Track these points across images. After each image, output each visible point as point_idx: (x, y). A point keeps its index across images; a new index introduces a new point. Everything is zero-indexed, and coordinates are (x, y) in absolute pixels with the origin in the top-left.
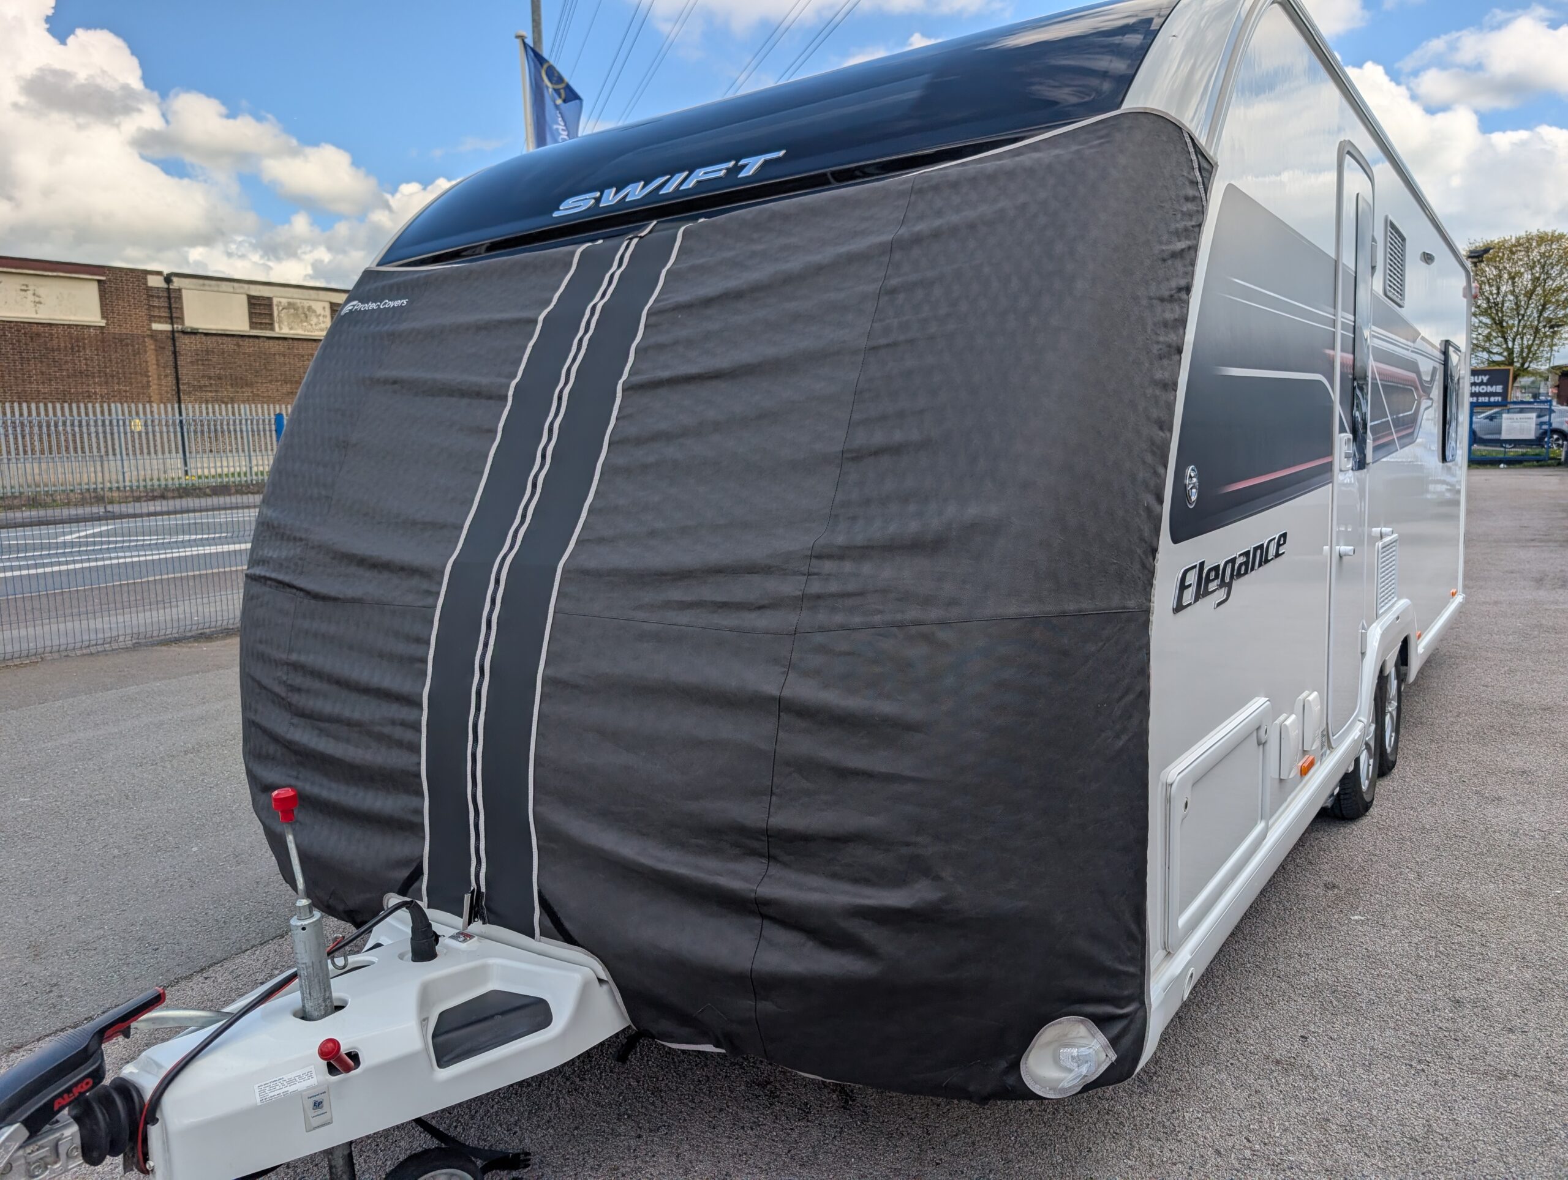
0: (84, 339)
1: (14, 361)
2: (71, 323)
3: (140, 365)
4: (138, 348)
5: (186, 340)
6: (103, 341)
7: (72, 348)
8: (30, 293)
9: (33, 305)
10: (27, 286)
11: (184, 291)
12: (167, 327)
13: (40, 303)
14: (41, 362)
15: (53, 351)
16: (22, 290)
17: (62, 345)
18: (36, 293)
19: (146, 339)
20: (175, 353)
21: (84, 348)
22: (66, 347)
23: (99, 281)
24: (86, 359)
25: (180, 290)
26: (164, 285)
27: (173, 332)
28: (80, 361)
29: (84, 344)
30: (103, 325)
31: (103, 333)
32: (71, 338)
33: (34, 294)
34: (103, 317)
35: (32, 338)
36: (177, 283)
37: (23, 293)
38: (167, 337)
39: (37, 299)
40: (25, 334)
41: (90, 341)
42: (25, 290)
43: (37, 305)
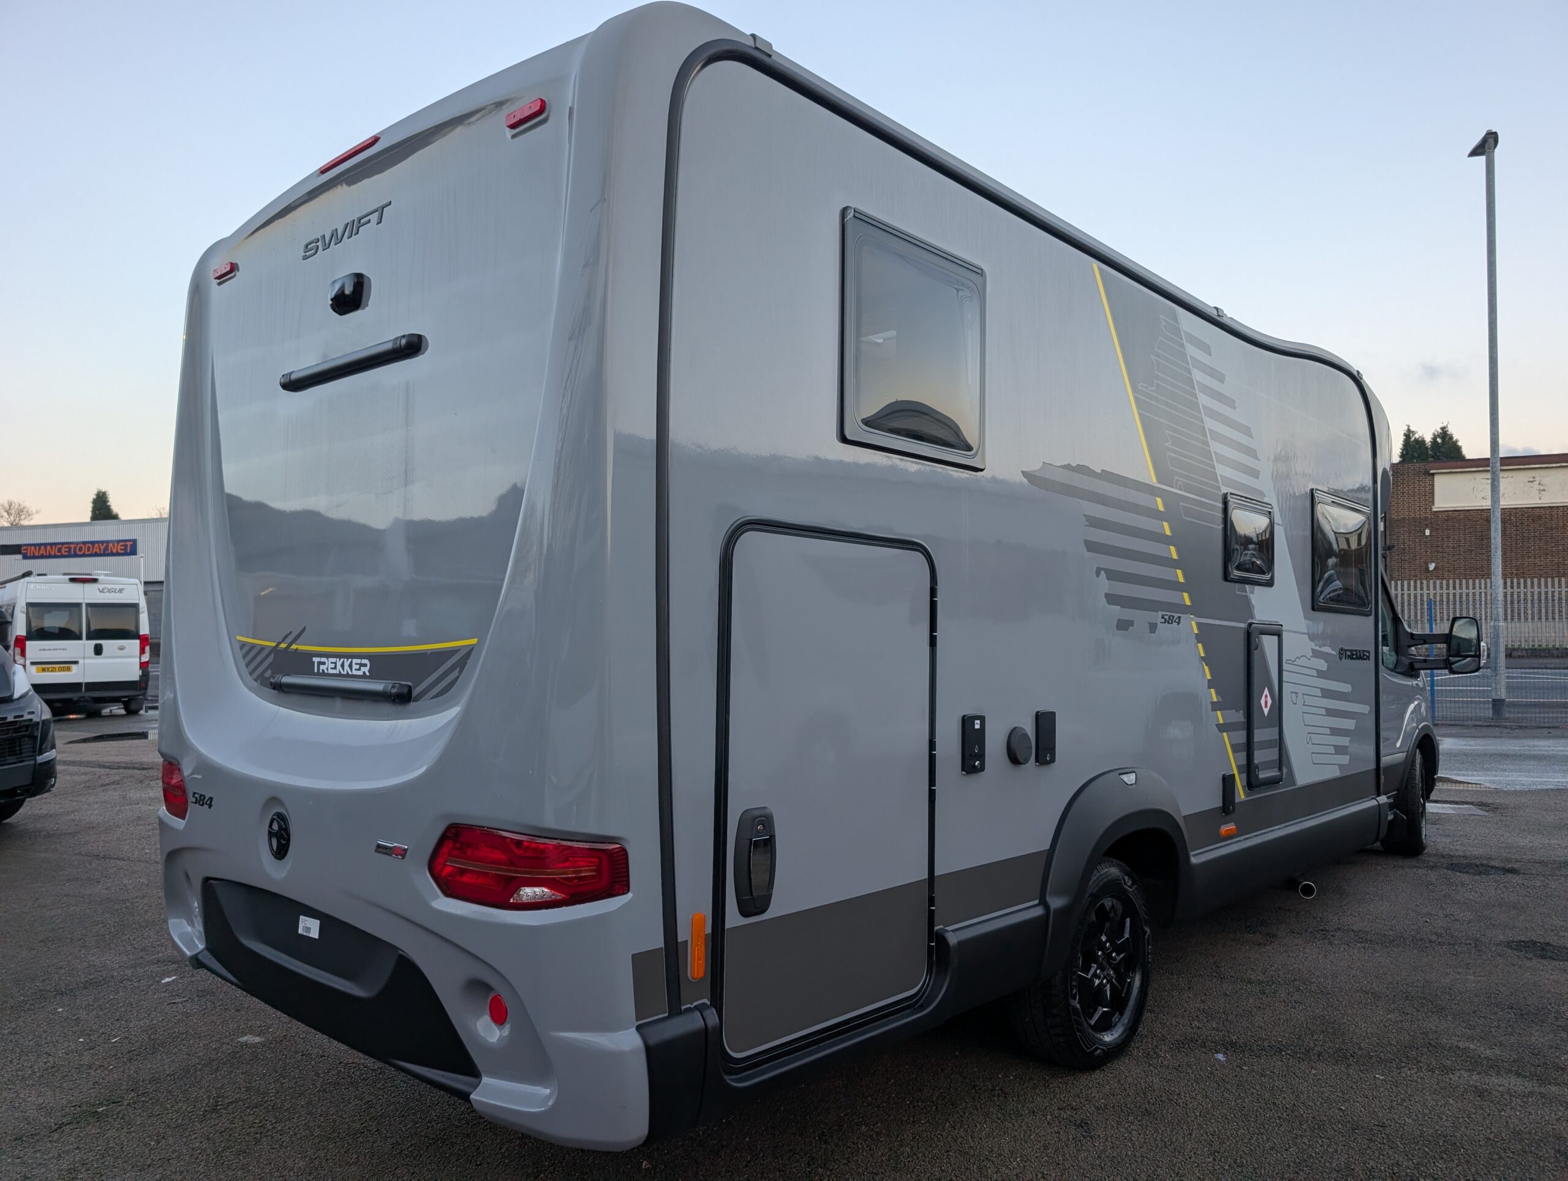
8: (1535, 483)
9: (1538, 492)
10: (1534, 478)
13: (1544, 490)
15: (1552, 529)
17: (1561, 524)
18: (1542, 483)
33: (1539, 484)
35: (1533, 520)
37: (1530, 483)
39: (1542, 488)
42: (1532, 482)
43: (1542, 492)
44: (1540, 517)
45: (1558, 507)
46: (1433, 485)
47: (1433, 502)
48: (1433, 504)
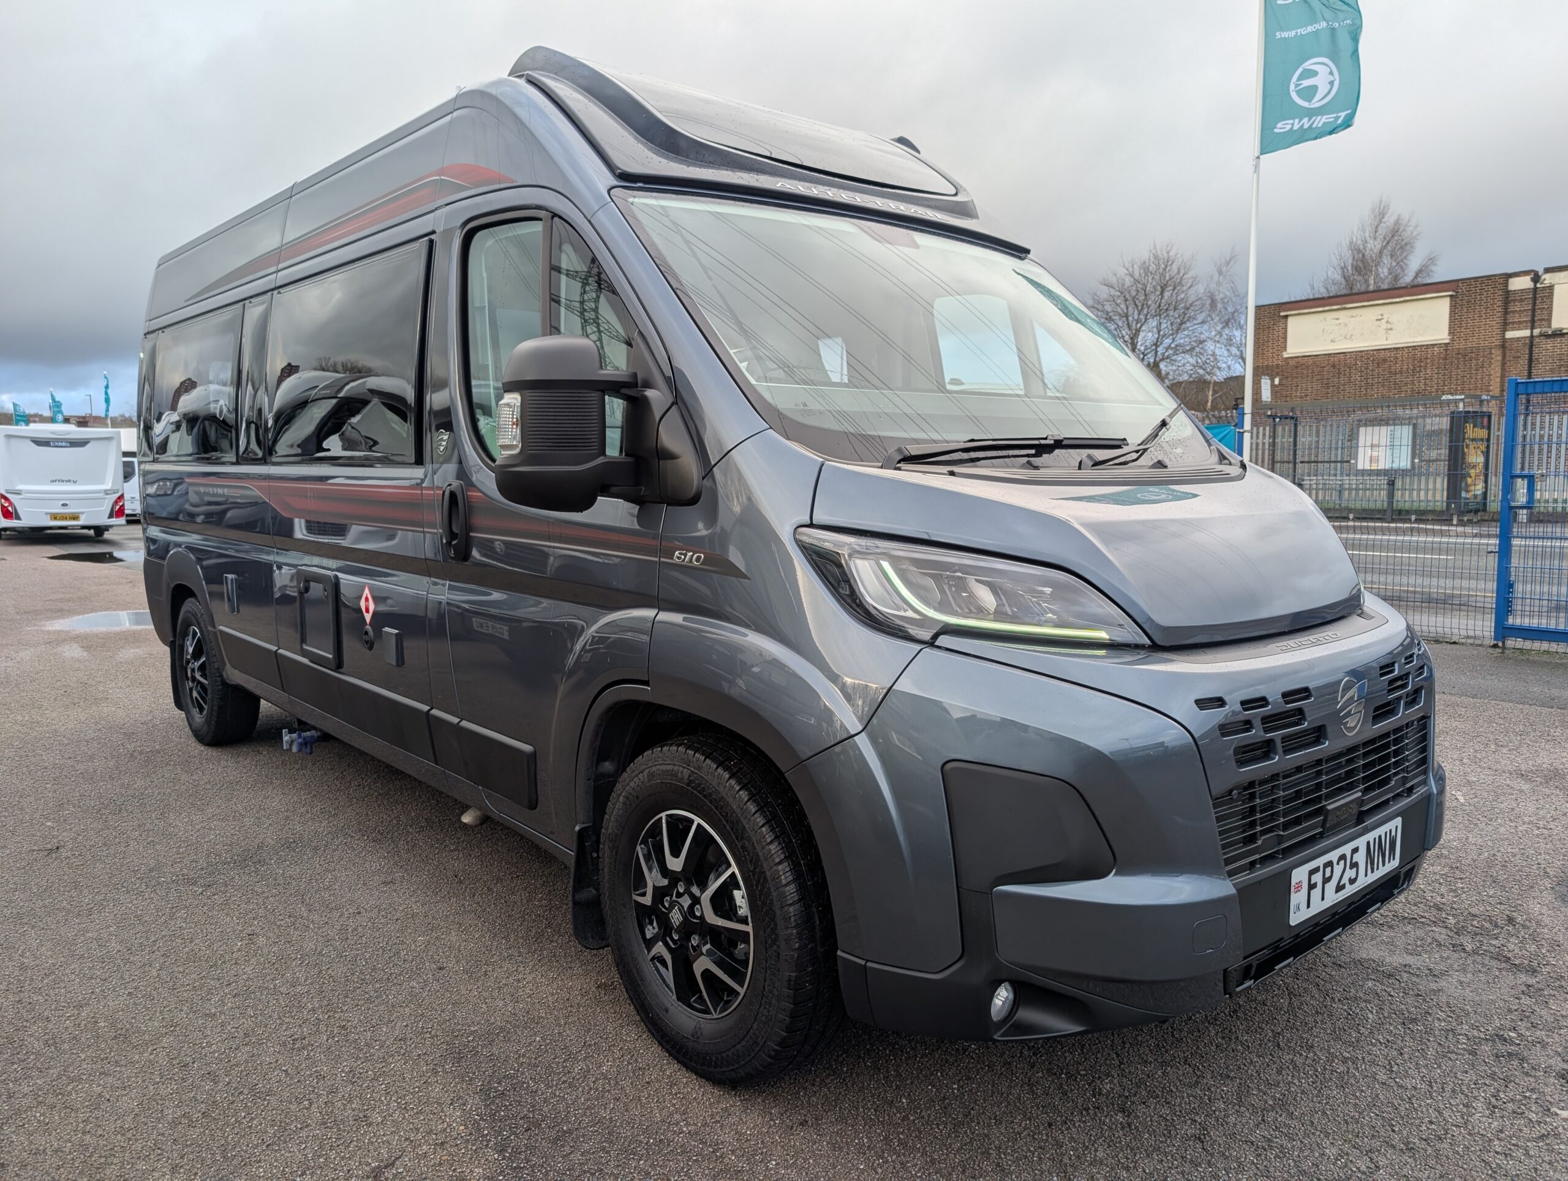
0: (1427, 358)
1: (1361, 387)
2: (1415, 344)
3: (1482, 379)
4: (1483, 361)
5: (1549, 344)
6: (1445, 359)
7: (1414, 369)
8: (1384, 321)
9: (1384, 332)
10: (1382, 315)
11: (1556, 287)
12: (1526, 333)
13: (1391, 329)
14: (1383, 386)
15: (1396, 374)
16: (1377, 320)
17: (1405, 367)
18: (1390, 320)
19: (1493, 351)
20: (1530, 360)
21: (1426, 368)
22: (1408, 369)
23: (1451, 296)
24: (1425, 379)
25: (1551, 287)
26: (1531, 285)
27: (1532, 336)
28: (1419, 382)
29: (1427, 364)
30: (1447, 341)
31: (1446, 350)
32: (1414, 359)
33: (1387, 322)
34: (1450, 333)
35: (1378, 364)
36: (1548, 279)
37: (1379, 322)
38: (1524, 344)
39: (1389, 326)
40: (1374, 360)
41: (1433, 361)
43: (1389, 332)
44: (1385, 360)
45: (1403, 348)
46: (1286, 329)
47: (1285, 348)
48: (1285, 349)
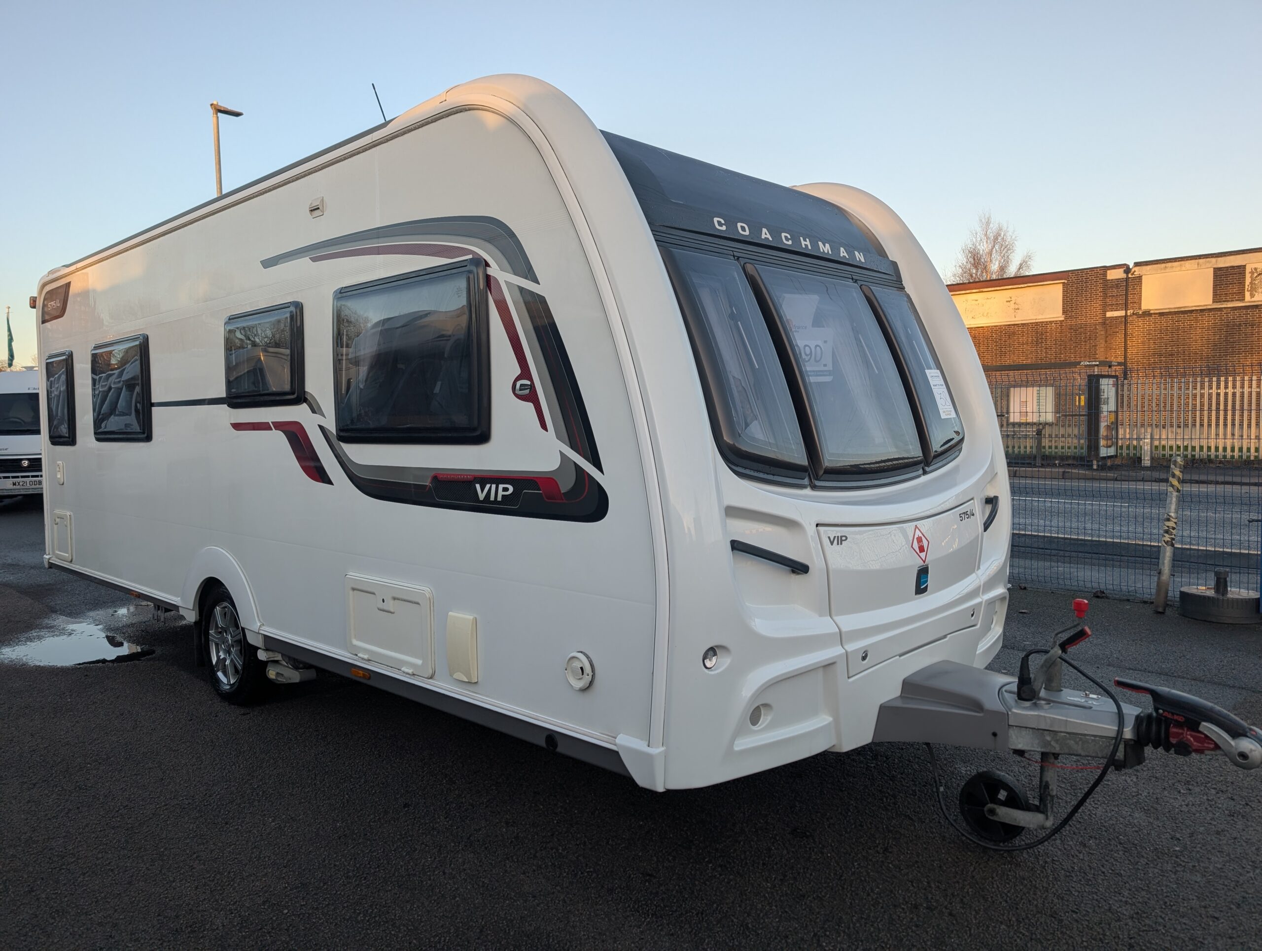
0: (1047, 332)
1: (996, 354)
3: (1090, 348)
4: (1090, 335)
5: (1140, 322)
6: (1061, 333)
7: (1037, 340)
8: (1012, 302)
9: (1013, 311)
10: (1011, 298)
11: (1143, 277)
12: (1122, 313)
13: (1018, 309)
14: (1014, 354)
15: (1023, 344)
16: (1007, 301)
18: (1017, 301)
19: (1097, 327)
20: (1126, 334)
21: (1046, 340)
22: (1032, 340)
23: (1064, 283)
24: (1046, 349)
25: (1140, 277)
26: (1124, 276)
27: (1126, 316)
28: (1041, 350)
29: (1047, 336)
30: (1062, 319)
31: (1061, 326)
33: (1015, 303)
34: (1064, 312)
36: (1138, 271)
38: (1121, 322)
40: (1006, 333)
41: (1051, 334)
42: (1009, 301)
43: (1017, 311)
44: (1014, 333)
45: (1028, 324)
